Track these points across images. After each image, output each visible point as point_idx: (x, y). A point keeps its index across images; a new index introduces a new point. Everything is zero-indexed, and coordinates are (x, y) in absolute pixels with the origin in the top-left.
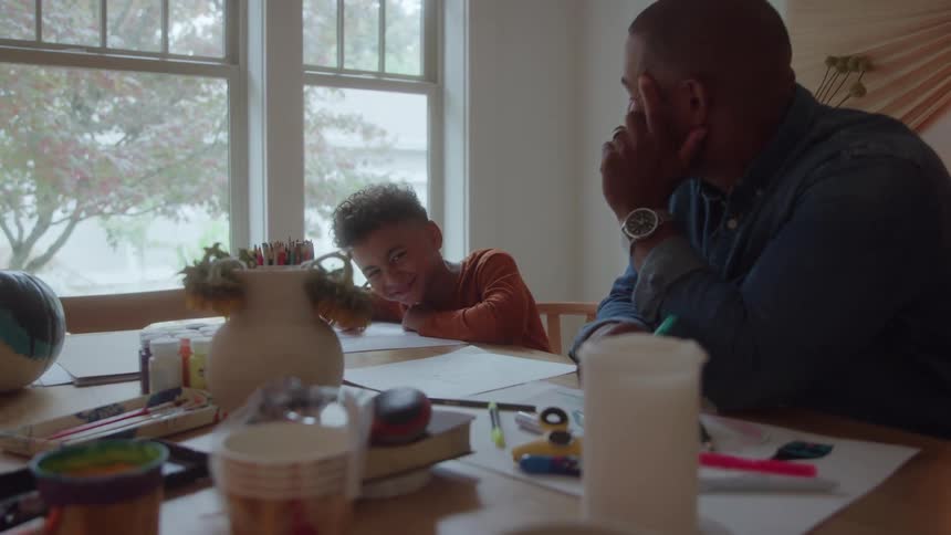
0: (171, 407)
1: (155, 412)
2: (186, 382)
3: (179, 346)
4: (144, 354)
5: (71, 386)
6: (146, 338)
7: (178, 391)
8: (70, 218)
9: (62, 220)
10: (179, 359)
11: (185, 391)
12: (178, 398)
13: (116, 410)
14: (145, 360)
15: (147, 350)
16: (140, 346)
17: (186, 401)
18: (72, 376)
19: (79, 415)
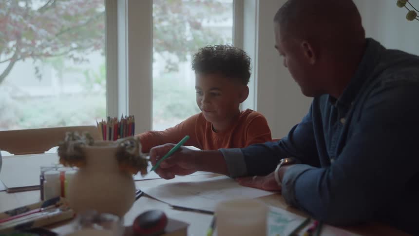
0: (53, 208)
1: (44, 211)
2: (63, 194)
3: (59, 175)
4: (42, 178)
5: (4, 192)
6: (43, 170)
7: (58, 199)
8: (11, 59)
9: (6, 61)
10: (59, 182)
11: (62, 198)
12: (58, 203)
13: (26, 209)
14: (42, 181)
15: (43, 177)
16: (39, 174)
17: (62, 204)
18: (5, 186)
19: (7, 213)
